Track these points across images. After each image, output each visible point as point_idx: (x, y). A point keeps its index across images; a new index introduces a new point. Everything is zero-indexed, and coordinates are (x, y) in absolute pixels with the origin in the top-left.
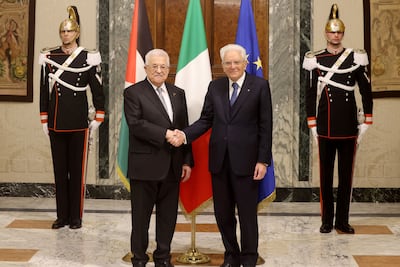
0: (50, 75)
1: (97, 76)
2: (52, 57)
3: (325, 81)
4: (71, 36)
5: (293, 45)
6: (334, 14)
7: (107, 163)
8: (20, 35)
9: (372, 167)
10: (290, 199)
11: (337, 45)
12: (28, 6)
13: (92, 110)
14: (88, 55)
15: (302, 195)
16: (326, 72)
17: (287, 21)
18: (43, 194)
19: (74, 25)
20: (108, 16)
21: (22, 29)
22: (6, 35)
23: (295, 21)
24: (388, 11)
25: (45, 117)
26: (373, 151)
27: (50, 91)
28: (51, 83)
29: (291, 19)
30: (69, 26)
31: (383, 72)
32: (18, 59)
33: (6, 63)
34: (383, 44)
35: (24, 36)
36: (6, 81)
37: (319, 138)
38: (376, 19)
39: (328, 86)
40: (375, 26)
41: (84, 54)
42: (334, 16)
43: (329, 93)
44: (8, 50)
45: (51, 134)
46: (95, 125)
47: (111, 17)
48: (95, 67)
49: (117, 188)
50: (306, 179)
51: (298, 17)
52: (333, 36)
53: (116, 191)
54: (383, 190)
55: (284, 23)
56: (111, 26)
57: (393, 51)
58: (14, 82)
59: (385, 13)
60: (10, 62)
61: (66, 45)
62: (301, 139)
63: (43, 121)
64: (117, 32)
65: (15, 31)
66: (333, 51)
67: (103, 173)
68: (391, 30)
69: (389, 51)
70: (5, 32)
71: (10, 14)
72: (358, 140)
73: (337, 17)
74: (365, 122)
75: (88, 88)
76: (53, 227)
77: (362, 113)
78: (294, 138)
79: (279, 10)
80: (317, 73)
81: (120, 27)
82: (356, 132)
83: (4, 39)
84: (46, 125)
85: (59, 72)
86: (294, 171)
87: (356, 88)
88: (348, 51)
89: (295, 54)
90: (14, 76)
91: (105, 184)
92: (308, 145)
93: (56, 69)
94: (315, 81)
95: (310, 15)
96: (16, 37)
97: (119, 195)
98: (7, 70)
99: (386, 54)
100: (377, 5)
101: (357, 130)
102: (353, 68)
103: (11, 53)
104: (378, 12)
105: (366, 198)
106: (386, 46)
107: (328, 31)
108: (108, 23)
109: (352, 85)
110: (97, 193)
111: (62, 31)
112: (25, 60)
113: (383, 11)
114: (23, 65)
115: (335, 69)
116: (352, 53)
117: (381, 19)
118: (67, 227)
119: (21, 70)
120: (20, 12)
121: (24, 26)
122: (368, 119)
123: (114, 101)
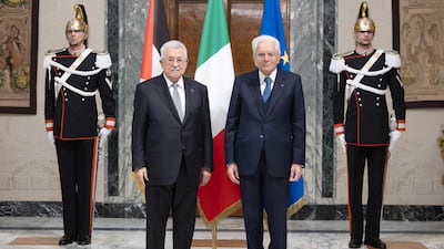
0: (56, 78)
1: (107, 80)
2: (58, 60)
3: (354, 84)
4: (79, 37)
5: (316, 52)
6: (363, 12)
7: (117, 179)
8: (22, 43)
9: (400, 184)
10: (313, 216)
11: (367, 46)
12: (30, 11)
13: (101, 117)
14: (98, 57)
15: (326, 213)
16: (355, 75)
17: (310, 26)
18: (47, 213)
19: (81, 25)
20: (117, 22)
21: (24, 35)
22: (7, 42)
23: (318, 27)
24: (419, 15)
25: (50, 125)
26: (403, 165)
27: (56, 96)
28: (57, 87)
29: (313, 24)
30: (76, 25)
31: (413, 81)
32: (20, 68)
33: (7, 72)
34: (413, 51)
35: (26, 43)
36: (7, 92)
37: (348, 147)
38: (406, 24)
39: (358, 90)
40: (405, 32)
41: (92, 57)
42: (364, 14)
43: (358, 96)
44: (10, 58)
45: (58, 142)
46: (104, 133)
47: (120, 23)
48: (104, 70)
49: (128, 205)
50: (330, 195)
51: (321, 22)
52: (362, 36)
53: (127, 209)
54: (414, 208)
55: (306, 28)
56: (121, 32)
57: (424, 57)
58: (16, 92)
59: (416, 18)
60: (11, 70)
61: (73, 46)
62: (324, 152)
63: (48, 130)
64: (127, 39)
65: (16, 38)
66: (362, 52)
67: (112, 191)
68: (422, 35)
69: (420, 58)
70: (6, 38)
71: (11, 19)
72: (390, 149)
73: (367, 15)
74: (397, 129)
75: (97, 93)
76: (60, 244)
77: (394, 119)
78: (317, 152)
79: (300, 15)
80: (345, 75)
81: (130, 33)
82: (388, 139)
83: (5, 47)
84: (51, 133)
85: (66, 76)
86: (317, 187)
87: (387, 92)
88: (379, 52)
89: (317, 62)
90: (15, 86)
91: (115, 202)
92: (332, 160)
93: (63, 72)
94: (343, 84)
95: (334, 20)
96: (18, 44)
97: (129, 213)
98: (8, 80)
99: (417, 61)
100: (407, 9)
101: (389, 138)
102: (384, 70)
103: (12, 61)
104: (408, 17)
105: (395, 216)
106: (417, 53)
107: (357, 30)
108: (117, 29)
109: (383, 88)
110: (106, 211)
111: (68, 31)
112: (28, 69)
113: (413, 16)
114: (26, 74)
115: (365, 71)
116: (384, 54)
117: (411, 24)
118: (74, 243)
119: (23, 80)
120: (22, 17)
121: (26, 32)
122: (401, 126)
123: (124, 113)
